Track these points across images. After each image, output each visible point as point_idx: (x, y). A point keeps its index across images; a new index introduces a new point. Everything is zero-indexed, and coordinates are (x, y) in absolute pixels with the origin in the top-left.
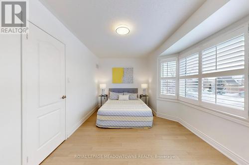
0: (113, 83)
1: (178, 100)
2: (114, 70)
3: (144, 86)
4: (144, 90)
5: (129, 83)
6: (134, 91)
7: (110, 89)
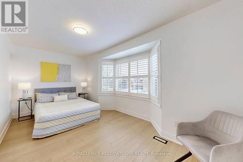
0: (42, 81)
1: (114, 94)
2: (43, 65)
3: (84, 84)
4: (84, 88)
5: (65, 81)
6: (72, 90)
7: (35, 89)
